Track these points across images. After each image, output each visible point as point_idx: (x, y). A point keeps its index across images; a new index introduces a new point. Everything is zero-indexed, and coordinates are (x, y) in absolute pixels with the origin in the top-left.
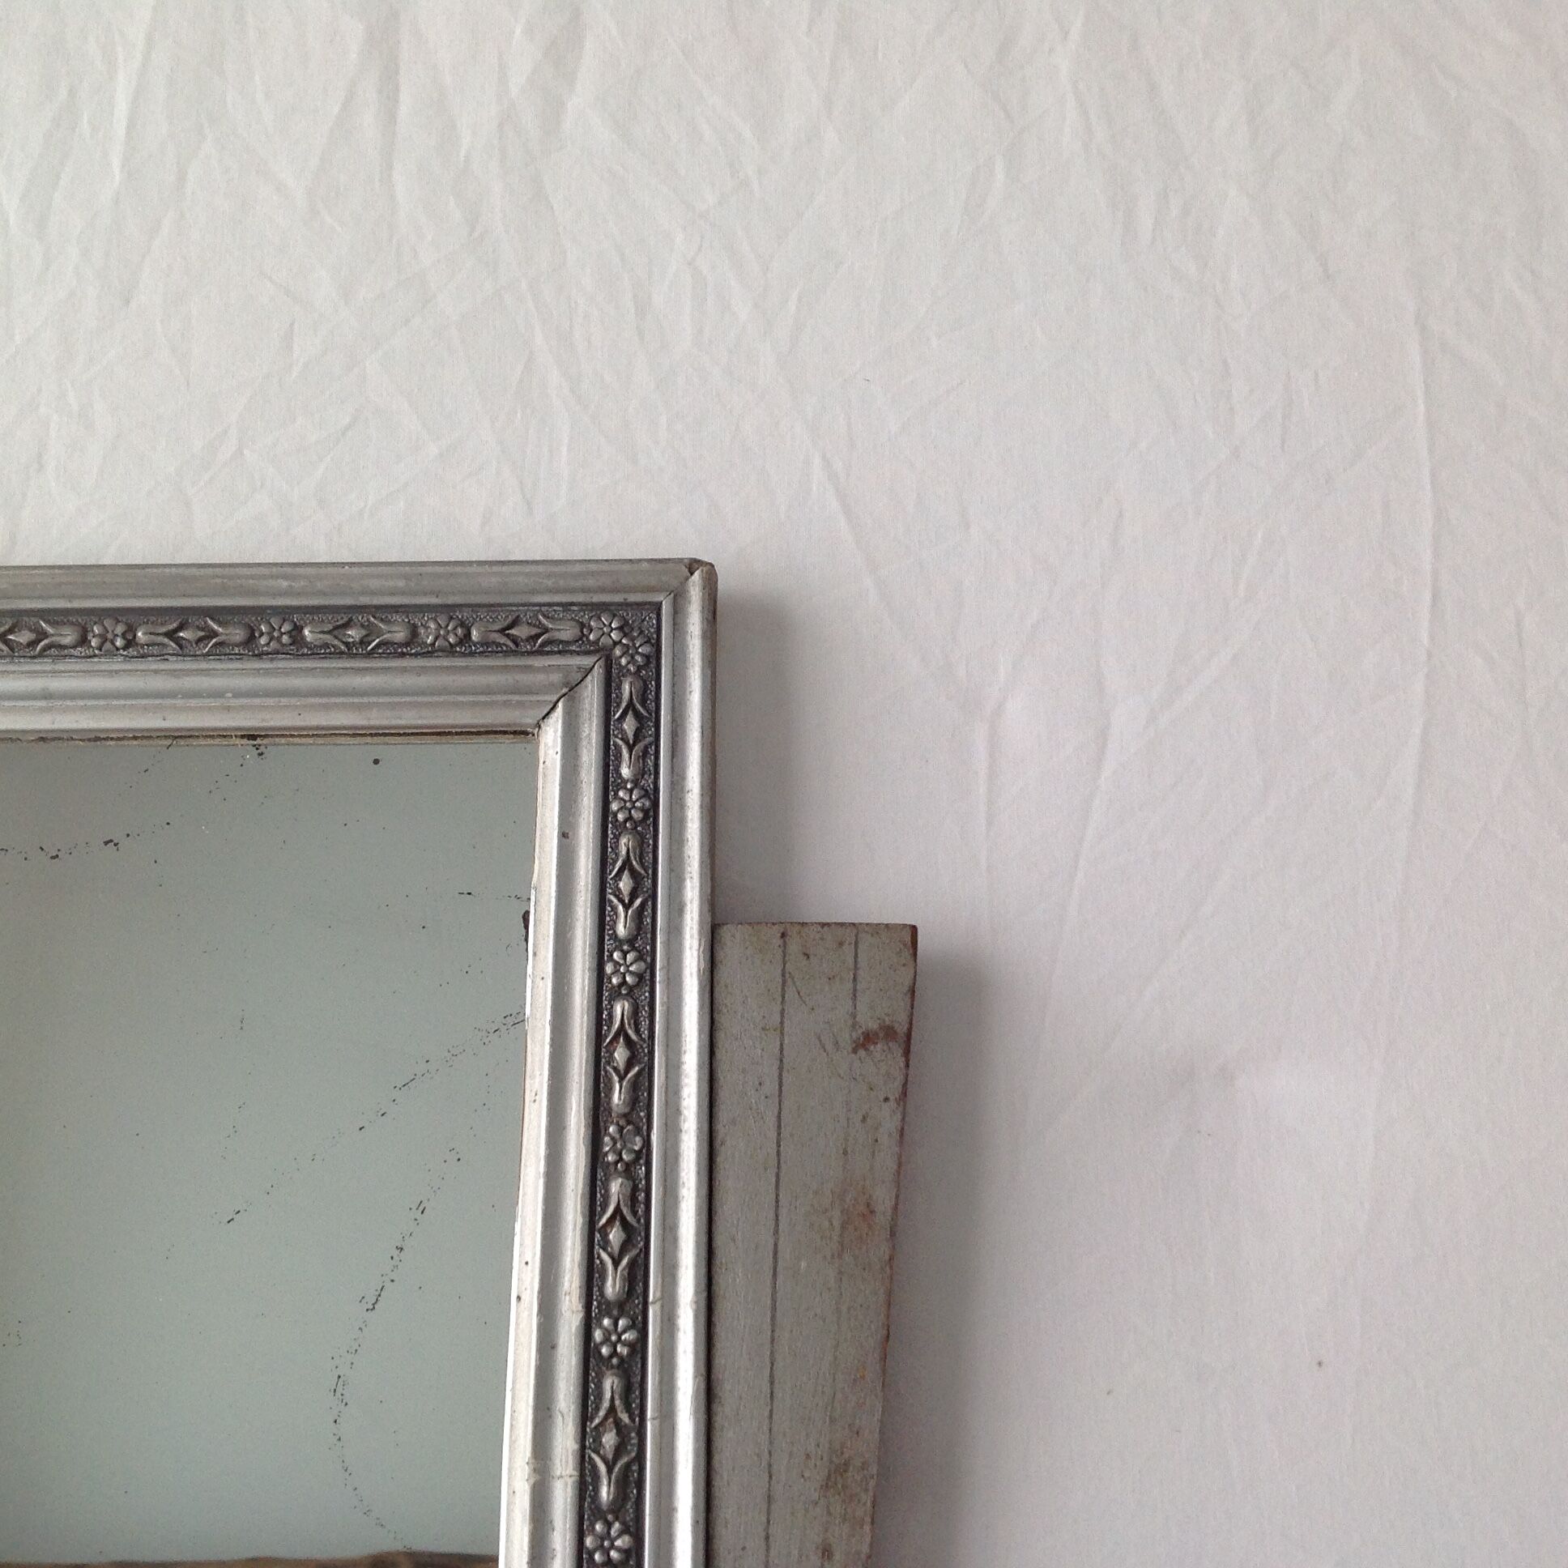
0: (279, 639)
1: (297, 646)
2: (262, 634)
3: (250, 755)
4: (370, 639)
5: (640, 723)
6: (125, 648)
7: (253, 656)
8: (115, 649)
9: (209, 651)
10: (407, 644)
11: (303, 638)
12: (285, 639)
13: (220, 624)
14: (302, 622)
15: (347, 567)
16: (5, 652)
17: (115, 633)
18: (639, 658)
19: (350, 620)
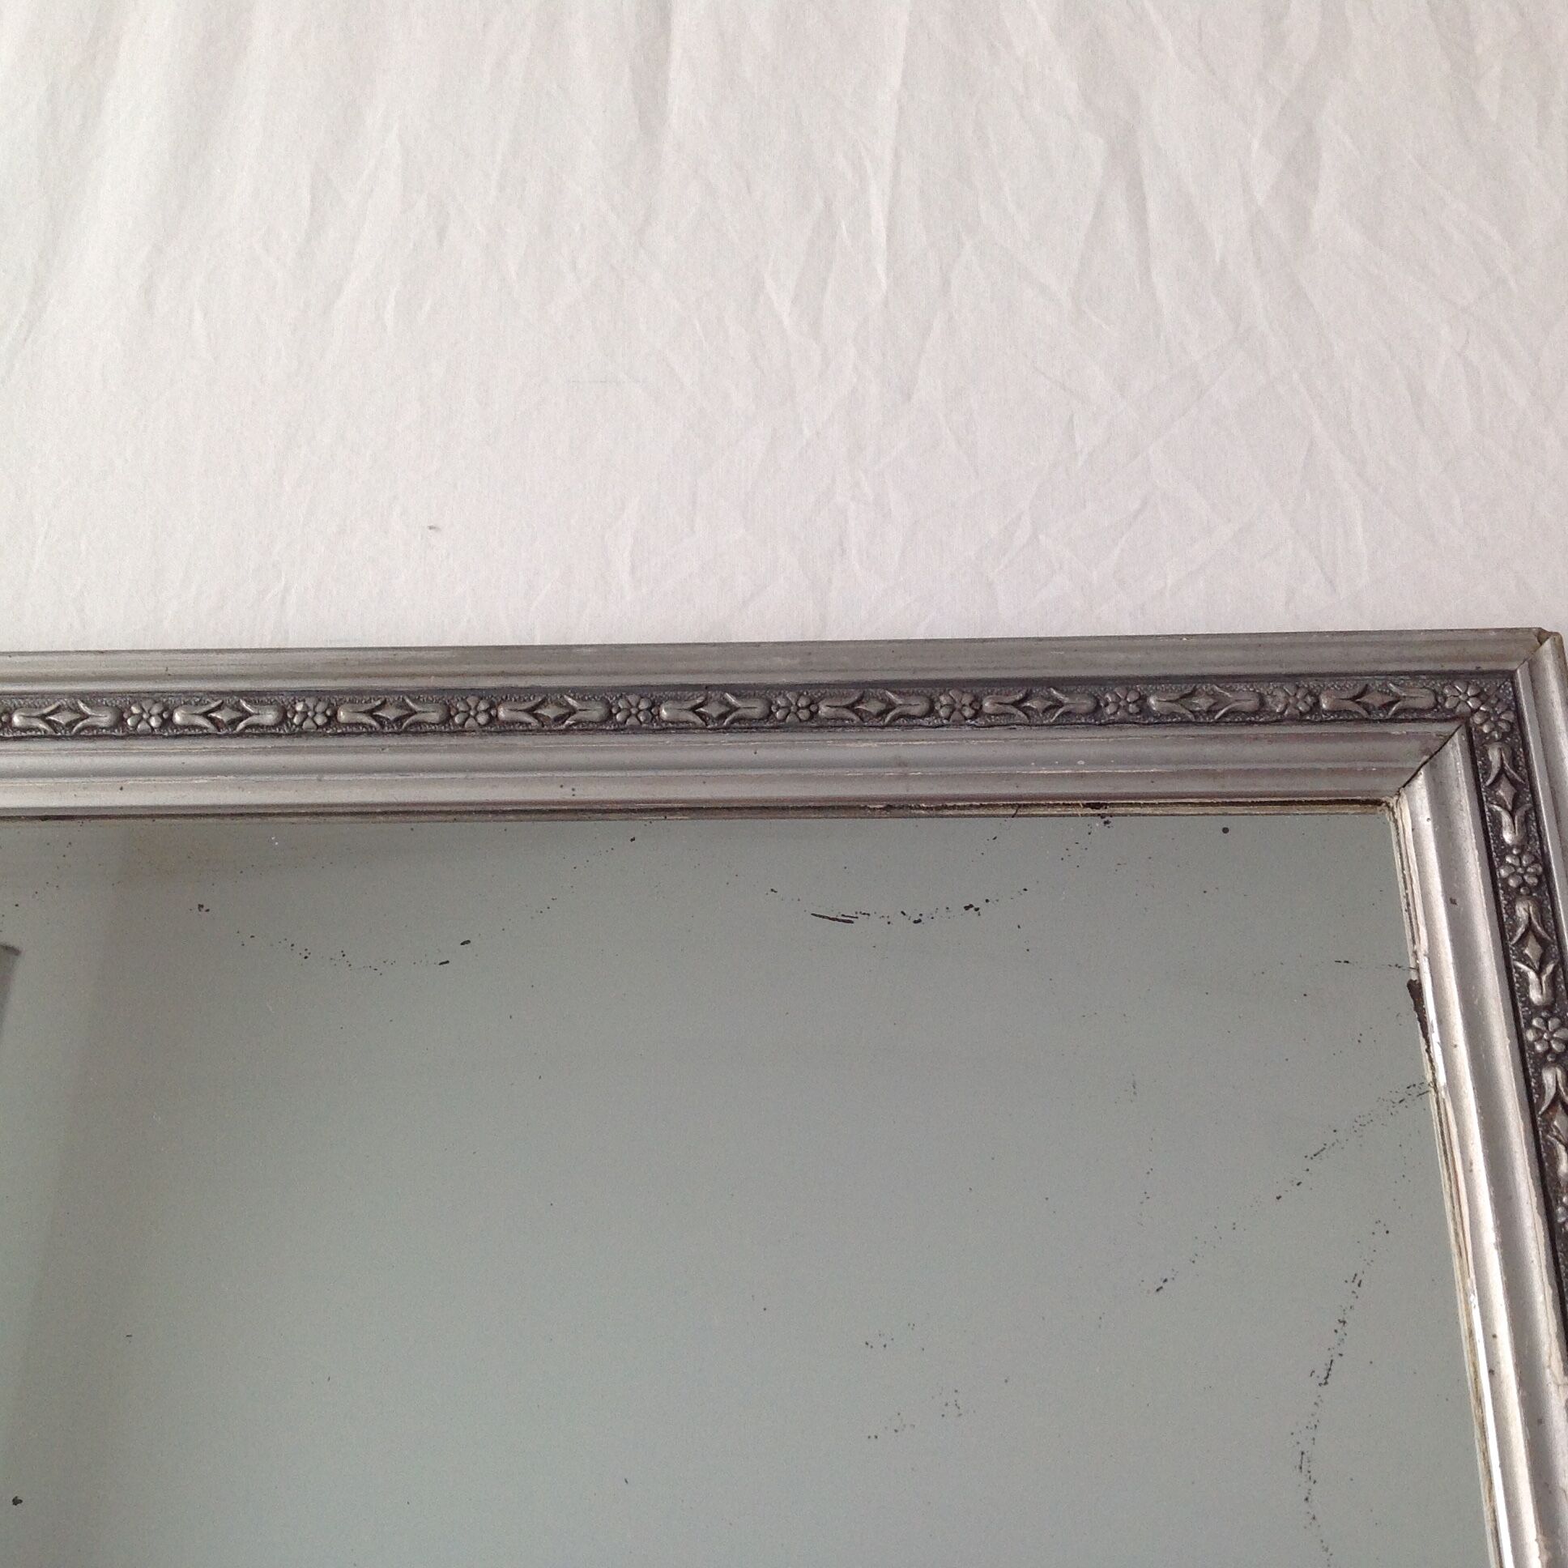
0: (1126, 708)
1: (1144, 717)
2: (1107, 704)
3: (1098, 823)
4: (1217, 707)
5: (1515, 788)
6: (974, 717)
7: (1101, 725)
8: (962, 718)
9: (1055, 721)
10: (1255, 713)
11: (1149, 707)
12: (1132, 708)
13: (1066, 694)
14: (1145, 692)
15: (1185, 639)
16: (855, 722)
17: (963, 703)
18: (1503, 726)
19: (1195, 690)
